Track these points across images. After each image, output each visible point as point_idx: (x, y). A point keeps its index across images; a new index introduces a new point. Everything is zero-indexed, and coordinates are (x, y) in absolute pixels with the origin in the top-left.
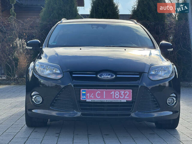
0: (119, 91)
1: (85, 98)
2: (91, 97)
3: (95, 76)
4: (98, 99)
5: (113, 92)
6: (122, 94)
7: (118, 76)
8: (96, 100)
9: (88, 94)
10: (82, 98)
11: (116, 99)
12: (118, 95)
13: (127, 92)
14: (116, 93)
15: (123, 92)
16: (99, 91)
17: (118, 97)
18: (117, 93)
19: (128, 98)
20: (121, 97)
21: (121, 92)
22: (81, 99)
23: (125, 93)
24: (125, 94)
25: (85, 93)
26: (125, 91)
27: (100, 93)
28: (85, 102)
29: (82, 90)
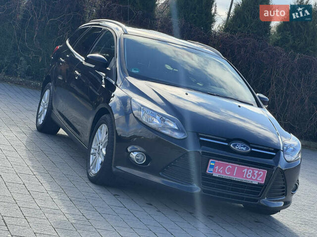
0: (253, 170)
1: (211, 172)
2: (219, 170)
3: (227, 144)
4: (227, 175)
5: (246, 170)
6: (255, 174)
7: (253, 149)
8: (224, 176)
9: (217, 167)
10: (209, 170)
11: (247, 178)
12: (250, 174)
13: (261, 172)
14: (248, 172)
15: (257, 172)
16: (230, 166)
17: (250, 177)
18: (250, 172)
19: (261, 180)
20: (253, 177)
21: (254, 171)
22: (207, 172)
23: (259, 173)
24: (258, 175)
25: (213, 164)
26: (259, 171)
27: (231, 167)
28: (211, 176)
29: (211, 160)
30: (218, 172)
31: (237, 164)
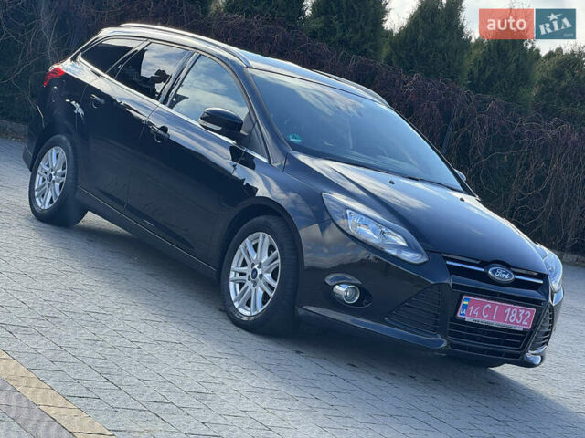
0: (518, 309)
1: (464, 314)
2: (474, 313)
3: (483, 270)
4: (484, 320)
5: (509, 310)
6: (521, 315)
7: (516, 277)
8: (481, 321)
9: (472, 308)
11: (510, 323)
12: (514, 315)
13: (529, 312)
14: (512, 313)
15: (523, 312)
16: (489, 304)
17: (513, 321)
18: (514, 312)
19: (527, 324)
20: (517, 320)
21: (520, 311)
22: (459, 315)
23: (526, 314)
24: (525, 316)
25: (468, 303)
26: (526, 310)
27: (490, 307)
28: (463, 321)
29: (465, 297)
30: (473, 315)
31: (499, 301)
